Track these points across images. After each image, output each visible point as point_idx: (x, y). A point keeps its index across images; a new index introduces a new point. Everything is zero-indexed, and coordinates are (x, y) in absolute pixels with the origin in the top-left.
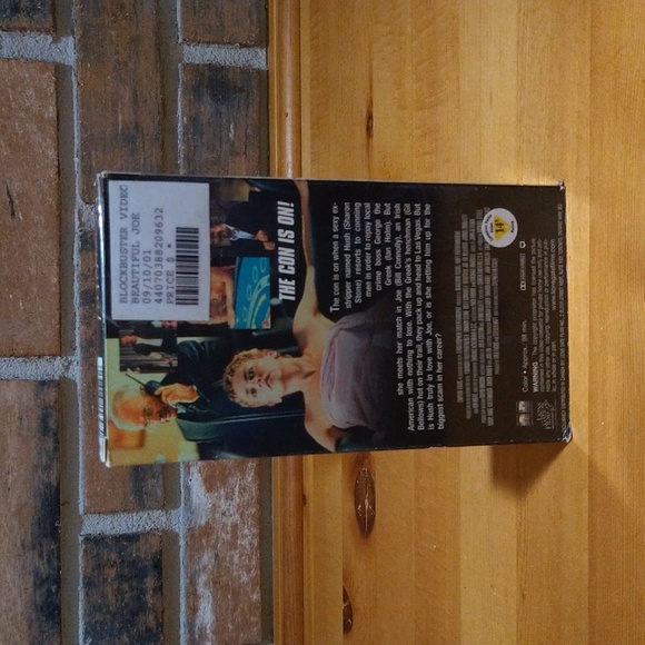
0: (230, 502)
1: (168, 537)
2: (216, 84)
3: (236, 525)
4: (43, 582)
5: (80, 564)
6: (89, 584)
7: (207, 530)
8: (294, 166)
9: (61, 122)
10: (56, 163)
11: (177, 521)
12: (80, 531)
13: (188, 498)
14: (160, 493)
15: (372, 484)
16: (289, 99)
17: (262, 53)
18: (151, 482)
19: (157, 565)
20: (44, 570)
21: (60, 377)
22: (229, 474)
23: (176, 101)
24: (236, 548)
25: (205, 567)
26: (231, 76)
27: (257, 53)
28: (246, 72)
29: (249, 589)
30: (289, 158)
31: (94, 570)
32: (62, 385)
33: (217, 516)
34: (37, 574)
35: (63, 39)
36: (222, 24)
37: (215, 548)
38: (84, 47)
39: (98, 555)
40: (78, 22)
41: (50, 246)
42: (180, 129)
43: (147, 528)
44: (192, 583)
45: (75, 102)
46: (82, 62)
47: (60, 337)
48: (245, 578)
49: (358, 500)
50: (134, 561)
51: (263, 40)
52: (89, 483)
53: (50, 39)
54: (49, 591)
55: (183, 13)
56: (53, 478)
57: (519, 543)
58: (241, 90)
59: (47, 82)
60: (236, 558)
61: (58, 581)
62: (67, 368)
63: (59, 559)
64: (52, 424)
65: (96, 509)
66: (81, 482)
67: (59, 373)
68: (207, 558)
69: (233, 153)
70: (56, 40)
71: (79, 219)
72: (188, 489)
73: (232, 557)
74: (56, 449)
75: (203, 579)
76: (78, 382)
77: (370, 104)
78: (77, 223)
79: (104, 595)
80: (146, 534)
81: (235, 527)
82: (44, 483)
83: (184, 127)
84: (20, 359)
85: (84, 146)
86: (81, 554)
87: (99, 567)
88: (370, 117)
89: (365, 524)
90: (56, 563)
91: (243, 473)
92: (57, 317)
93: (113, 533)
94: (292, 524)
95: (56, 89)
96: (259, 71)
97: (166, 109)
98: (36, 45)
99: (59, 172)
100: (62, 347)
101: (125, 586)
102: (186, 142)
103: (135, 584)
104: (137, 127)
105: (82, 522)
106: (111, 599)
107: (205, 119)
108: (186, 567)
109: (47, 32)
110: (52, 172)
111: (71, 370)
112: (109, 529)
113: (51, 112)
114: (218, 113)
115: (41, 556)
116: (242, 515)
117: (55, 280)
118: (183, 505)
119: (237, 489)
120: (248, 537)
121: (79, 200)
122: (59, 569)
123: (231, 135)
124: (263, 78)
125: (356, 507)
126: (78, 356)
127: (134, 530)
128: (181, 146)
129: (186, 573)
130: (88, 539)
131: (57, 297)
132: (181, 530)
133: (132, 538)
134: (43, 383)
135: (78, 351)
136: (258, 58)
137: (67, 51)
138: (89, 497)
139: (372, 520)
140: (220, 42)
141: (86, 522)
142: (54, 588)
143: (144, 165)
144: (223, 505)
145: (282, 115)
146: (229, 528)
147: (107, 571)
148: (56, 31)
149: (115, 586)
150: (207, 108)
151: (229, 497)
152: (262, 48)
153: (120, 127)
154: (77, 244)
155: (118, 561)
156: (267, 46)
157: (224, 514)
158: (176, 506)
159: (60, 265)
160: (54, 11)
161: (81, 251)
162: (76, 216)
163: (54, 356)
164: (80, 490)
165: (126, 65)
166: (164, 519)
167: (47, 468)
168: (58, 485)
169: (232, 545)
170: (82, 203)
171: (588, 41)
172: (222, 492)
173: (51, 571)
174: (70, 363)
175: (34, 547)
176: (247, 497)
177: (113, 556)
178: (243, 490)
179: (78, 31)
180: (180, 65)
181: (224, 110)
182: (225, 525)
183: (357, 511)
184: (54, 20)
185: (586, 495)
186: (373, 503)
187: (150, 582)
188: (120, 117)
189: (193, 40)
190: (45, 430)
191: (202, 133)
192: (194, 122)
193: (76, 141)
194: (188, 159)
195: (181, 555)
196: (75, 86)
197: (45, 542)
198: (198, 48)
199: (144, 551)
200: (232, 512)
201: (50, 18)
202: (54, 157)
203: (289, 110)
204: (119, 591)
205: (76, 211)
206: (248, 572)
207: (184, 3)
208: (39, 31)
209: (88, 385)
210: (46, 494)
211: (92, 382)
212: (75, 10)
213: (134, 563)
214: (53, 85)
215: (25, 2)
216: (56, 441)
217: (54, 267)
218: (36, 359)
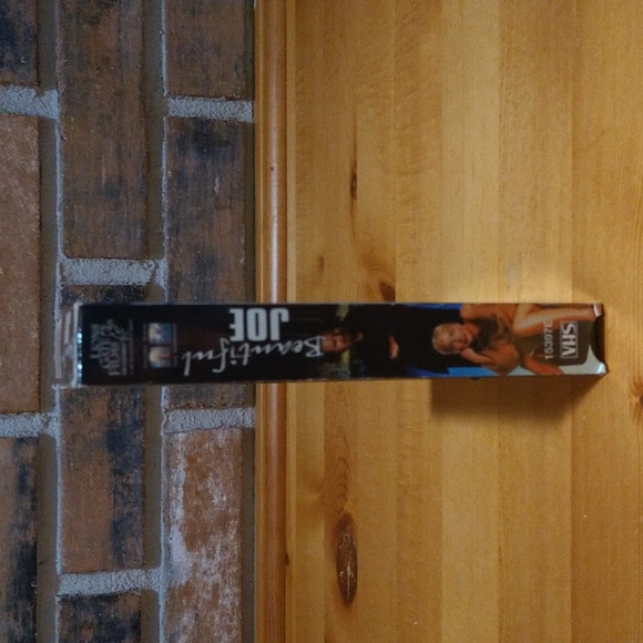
0: (211, 560)
1: (148, 597)
2: (202, 137)
3: (218, 584)
5: (56, 626)
7: (187, 590)
8: (279, 220)
9: (44, 176)
10: (38, 217)
11: (157, 581)
12: (58, 590)
13: (169, 558)
14: (139, 552)
15: (355, 551)
16: (274, 153)
17: (248, 106)
18: (130, 541)
19: (136, 627)
20: (19, 632)
21: (39, 434)
22: (211, 532)
23: (161, 154)
24: (217, 608)
25: (185, 628)
26: (216, 130)
27: (243, 106)
28: (232, 125)
30: (275, 212)
31: (70, 632)
32: (41, 442)
33: (198, 575)
34: (11, 637)
35: (47, 92)
36: (208, 78)
37: (195, 608)
38: (67, 101)
39: (75, 617)
40: (63, 76)
41: (30, 301)
42: (164, 182)
43: (127, 588)
45: (58, 156)
46: (65, 115)
47: (40, 393)
48: (226, 639)
49: (340, 567)
50: (112, 622)
51: (249, 93)
52: (67, 541)
53: (34, 93)
55: (168, 67)
56: (30, 536)
57: (501, 629)
58: (227, 143)
59: (30, 135)
60: (217, 619)
62: (46, 424)
63: (35, 622)
64: (30, 482)
65: (74, 569)
66: (59, 541)
67: (38, 430)
68: (187, 619)
69: (219, 207)
70: (39, 94)
71: (61, 273)
72: (169, 548)
73: (213, 618)
74: (34, 508)
75: (182, 640)
76: (58, 438)
77: (354, 166)
78: (59, 278)
80: (125, 594)
81: (216, 586)
82: (20, 543)
83: (169, 180)
85: (67, 200)
86: (57, 615)
87: (75, 629)
88: (354, 178)
89: (347, 591)
90: (31, 625)
91: (225, 531)
92: (37, 373)
93: (92, 592)
94: (274, 583)
95: (39, 142)
96: (245, 125)
97: (150, 163)
98: (20, 98)
99: (41, 228)
100: (42, 403)
102: (171, 195)
104: (120, 181)
105: (59, 582)
107: (190, 172)
108: (165, 629)
109: (31, 86)
110: (34, 227)
111: (50, 427)
112: (86, 589)
113: (33, 166)
114: (203, 166)
115: (16, 618)
116: (223, 574)
117: (35, 335)
118: (163, 564)
119: (218, 547)
120: (229, 597)
121: (61, 254)
122: (35, 631)
123: (216, 189)
124: (249, 131)
125: (338, 573)
126: (57, 413)
127: (113, 590)
128: (165, 200)
129: (165, 634)
130: (65, 600)
131: (37, 353)
132: (161, 591)
133: (111, 598)
134: (21, 440)
135: (58, 407)
136: (244, 112)
137: (51, 105)
138: (67, 556)
139: (354, 588)
140: (206, 96)
141: (64, 582)
143: (128, 218)
144: (205, 564)
145: (268, 169)
146: (210, 588)
147: (84, 632)
148: (40, 84)
150: (192, 162)
151: (210, 556)
152: (248, 101)
153: (103, 181)
154: (58, 299)
155: (96, 622)
156: (253, 99)
157: (205, 573)
158: (157, 564)
159: (40, 320)
160: (37, 66)
161: (62, 306)
162: (58, 270)
163: (33, 412)
164: (58, 549)
165: (110, 119)
166: (143, 577)
167: (25, 527)
168: (36, 544)
169: (213, 604)
170: (65, 257)
171: (570, 122)
172: (203, 551)
173: (26, 634)
174: (50, 419)
175: (9, 609)
176: (228, 556)
177: (90, 618)
178: (225, 548)
179: (62, 86)
180: (164, 119)
181: (209, 163)
182: (205, 584)
183: (339, 577)
184: (38, 73)
185: (568, 589)
186: (355, 570)
188: (104, 171)
189: (178, 93)
190: (22, 487)
191: (187, 186)
192: (179, 176)
193: (59, 195)
194: (171, 212)
195: (161, 616)
196: (58, 139)
197: (20, 603)
198: (184, 101)
199: (122, 612)
200: (213, 571)
201: (34, 72)
202: (37, 212)
203: (275, 165)
205: (58, 265)
206: (229, 631)
207: (170, 58)
208: (23, 85)
209: (68, 443)
210: (22, 553)
211: (71, 439)
212: (59, 63)
213: (112, 625)
214: (36, 139)
215: (9, 57)
216: (34, 500)
217: (35, 324)
218: (14, 415)
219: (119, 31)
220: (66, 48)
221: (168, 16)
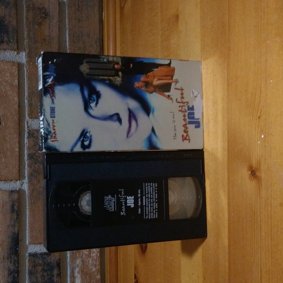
4: (11, 273)
5: (27, 265)
6: (30, 273)
10: (18, 102)
12: (27, 251)
19: (58, 265)
20: (12, 267)
21: (19, 189)
24: (90, 257)
25: (78, 265)
29: (96, 274)
31: (32, 267)
32: (20, 192)
34: (9, 270)
35: (21, 53)
36: (85, 46)
37: (82, 257)
38: (29, 56)
39: (34, 261)
40: (27, 46)
41: (15, 136)
44: (73, 272)
45: (26, 78)
46: (28, 62)
47: (19, 173)
48: (94, 269)
52: (31, 231)
53: (16, 53)
54: (14, 276)
55: (69, 42)
56: (16, 230)
59: (15, 70)
61: (18, 272)
62: (22, 185)
63: (18, 263)
64: (16, 208)
65: (33, 242)
66: (27, 231)
67: (19, 187)
68: (78, 261)
70: (18, 53)
71: (27, 125)
73: (89, 261)
74: (17, 218)
75: (77, 270)
76: (26, 190)
78: (26, 127)
79: (37, 278)
82: (12, 232)
84: (3, 182)
85: (29, 96)
86: (27, 261)
87: (34, 266)
89: (143, 248)
90: (17, 265)
92: (18, 165)
93: (41, 252)
95: (18, 73)
98: (10, 55)
99: (19, 106)
100: (20, 177)
101: (45, 274)
103: (49, 272)
105: (27, 248)
106: (40, 279)
108: (70, 266)
109: (15, 50)
110: (16, 107)
111: (24, 186)
112: (38, 250)
113: (16, 82)
115: (11, 262)
117: (17, 150)
120: (95, 253)
121: (27, 117)
122: (18, 267)
126: (26, 180)
129: (70, 268)
130: (30, 255)
131: (18, 156)
133: (48, 254)
134: (12, 191)
135: (26, 178)
137: (23, 57)
138: (31, 237)
139: (146, 247)
141: (29, 248)
142: (16, 275)
147: (38, 268)
148: (18, 50)
149: (41, 274)
154: (26, 135)
155: (42, 263)
159: (19, 144)
160: (17, 42)
161: (28, 138)
162: (26, 123)
163: (17, 180)
164: (27, 235)
167: (14, 226)
168: (18, 233)
173: (15, 268)
174: (23, 183)
175: (8, 258)
177: (40, 262)
179: (27, 50)
184: (17, 45)
187: (55, 272)
190: (13, 210)
193: (26, 94)
195: (68, 260)
196: (26, 71)
197: (13, 257)
199: (53, 259)
201: (16, 45)
202: (17, 100)
204: (43, 276)
205: (26, 122)
206: (95, 267)
207: (70, 38)
208: (12, 50)
209: (31, 192)
210: (13, 236)
211: (32, 191)
212: (26, 42)
213: (49, 264)
214: (17, 71)
215: (6, 39)
216: (18, 215)
217: (17, 145)
218: (9, 182)
219: (50, 29)
220: (28, 35)
221: (69, 22)
